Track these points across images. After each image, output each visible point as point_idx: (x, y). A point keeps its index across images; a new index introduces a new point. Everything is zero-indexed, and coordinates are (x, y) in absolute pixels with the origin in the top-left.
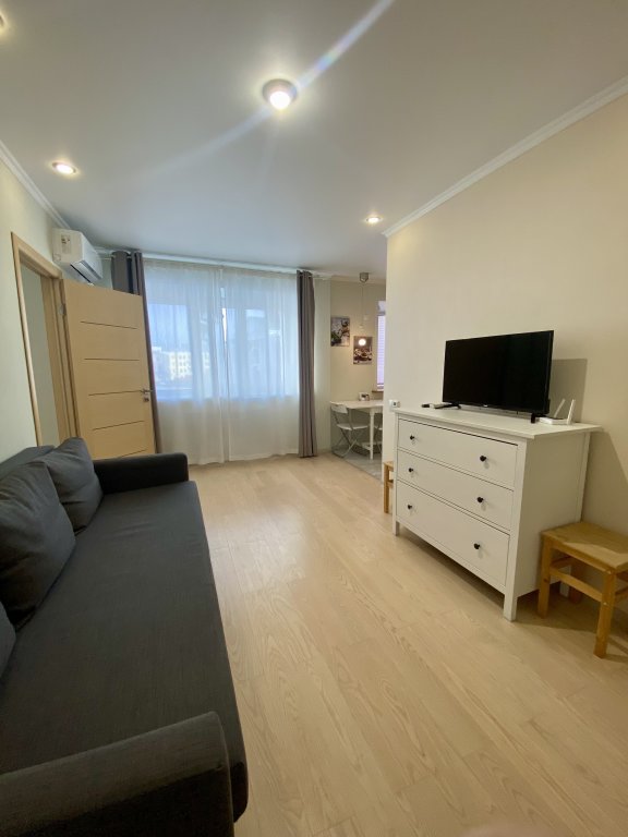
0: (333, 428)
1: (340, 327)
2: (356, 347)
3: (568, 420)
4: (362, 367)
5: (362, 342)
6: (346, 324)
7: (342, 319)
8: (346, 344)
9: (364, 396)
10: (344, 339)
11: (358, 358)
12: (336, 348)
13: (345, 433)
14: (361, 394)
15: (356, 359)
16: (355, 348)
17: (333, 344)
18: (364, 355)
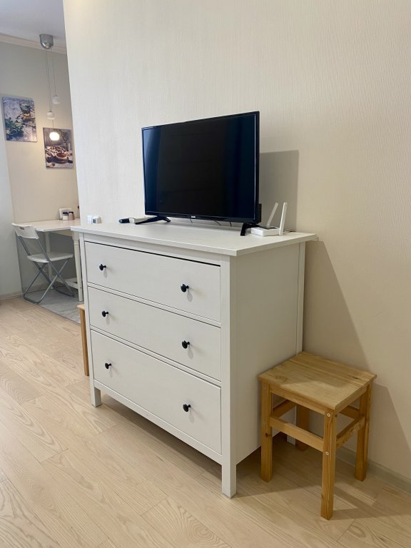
0: (22, 263)
1: (19, 112)
2: (48, 143)
3: (280, 229)
4: (58, 172)
5: (55, 137)
6: (28, 109)
7: (21, 101)
8: (32, 138)
9: (65, 213)
10: (26, 130)
11: (52, 160)
12: (15, 144)
13: (41, 268)
14: (61, 210)
15: (48, 160)
16: (46, 145)
17: (9, 138)
18: (60, 155)
